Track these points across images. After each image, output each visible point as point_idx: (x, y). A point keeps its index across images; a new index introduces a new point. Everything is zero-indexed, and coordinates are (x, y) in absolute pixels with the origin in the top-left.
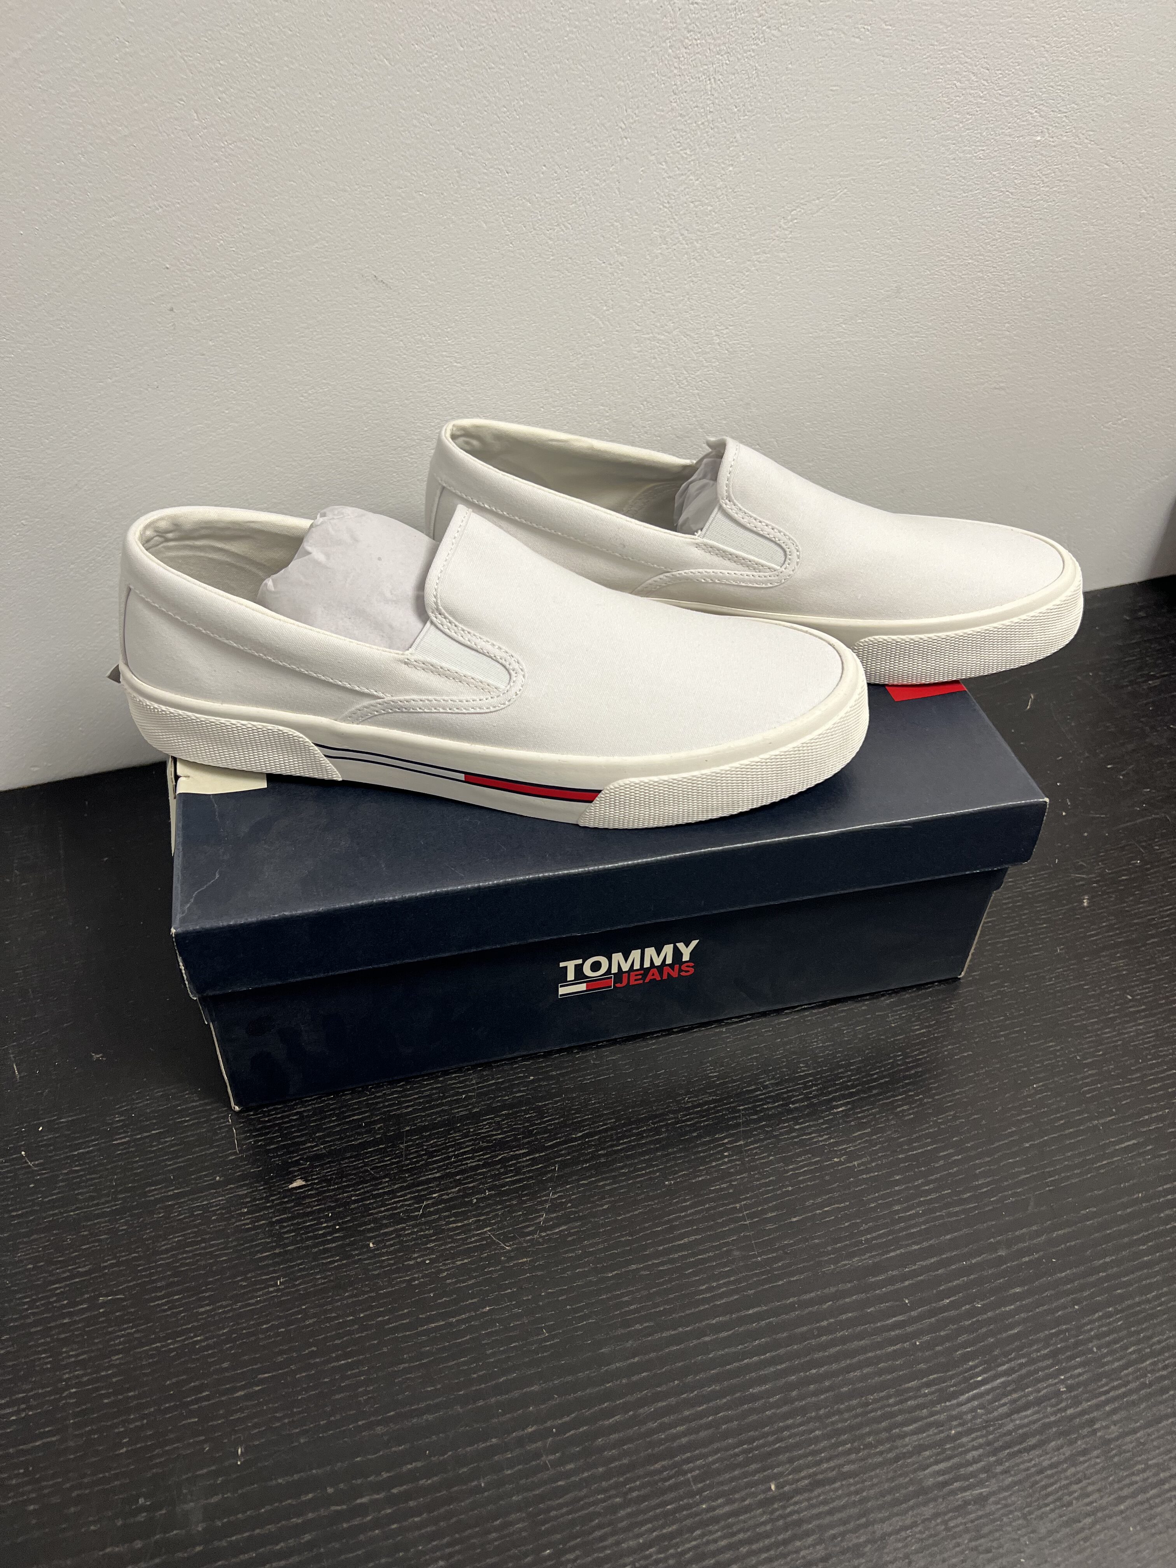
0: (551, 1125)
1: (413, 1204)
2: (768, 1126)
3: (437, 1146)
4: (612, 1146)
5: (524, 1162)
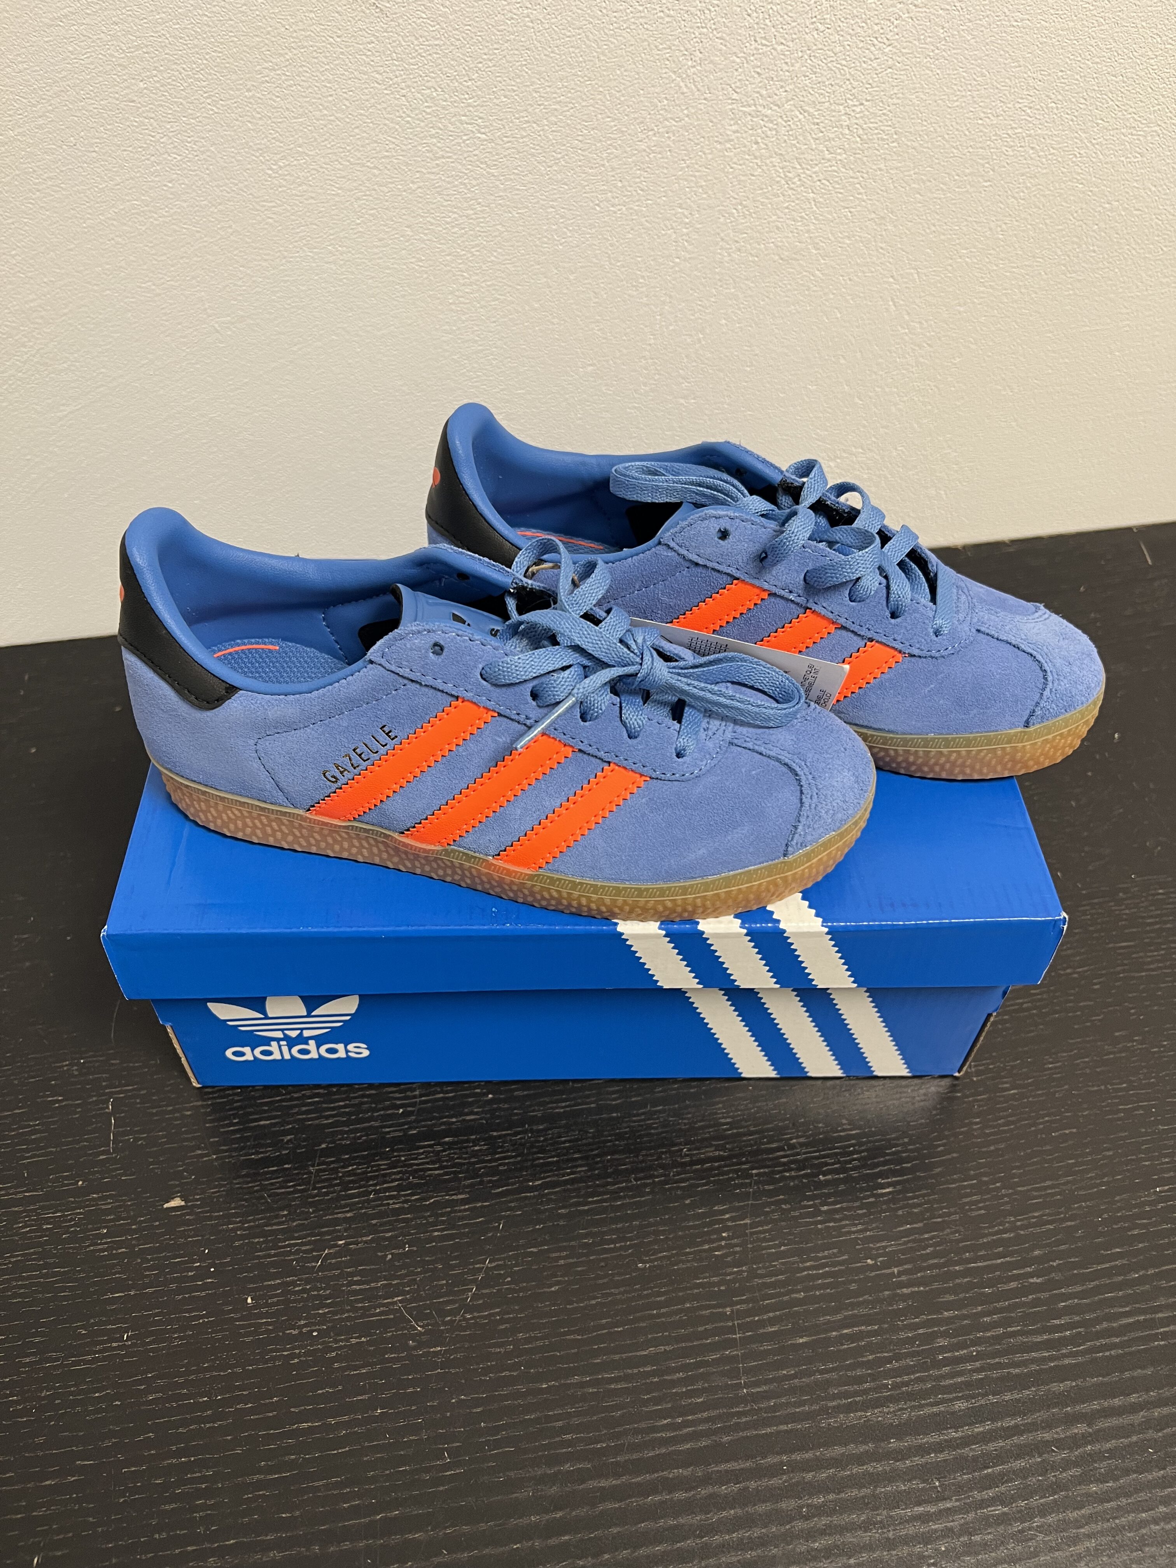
0: (504, 1164)
1: (312, 1250)
2: (785, 1202)
3: (355, 1175)
4: (578, 1204)
5: (460, 1211)
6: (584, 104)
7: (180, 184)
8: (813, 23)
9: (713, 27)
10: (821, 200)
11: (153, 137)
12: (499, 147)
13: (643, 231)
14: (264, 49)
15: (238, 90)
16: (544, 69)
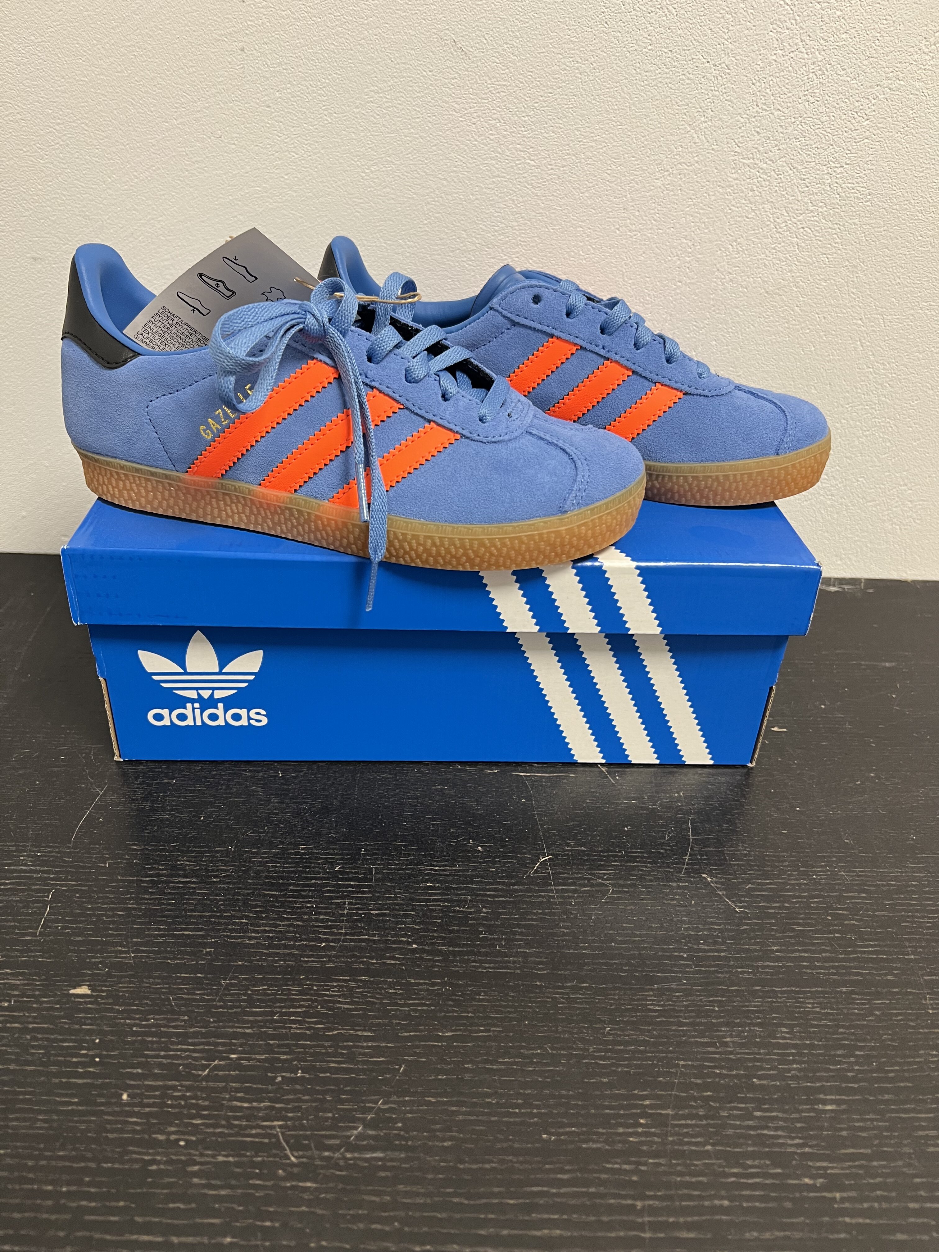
6: (614, 144)
7: (293, 178)
8: (805, 95)
9: (724, 91)
10: (803, 245)
11: (279, 137)
12: (543, 172)
13: (653, 255)
14: (373, 75)
15: (349, 106)
16: (585, 112)
